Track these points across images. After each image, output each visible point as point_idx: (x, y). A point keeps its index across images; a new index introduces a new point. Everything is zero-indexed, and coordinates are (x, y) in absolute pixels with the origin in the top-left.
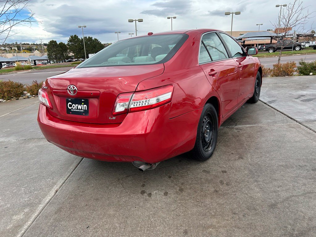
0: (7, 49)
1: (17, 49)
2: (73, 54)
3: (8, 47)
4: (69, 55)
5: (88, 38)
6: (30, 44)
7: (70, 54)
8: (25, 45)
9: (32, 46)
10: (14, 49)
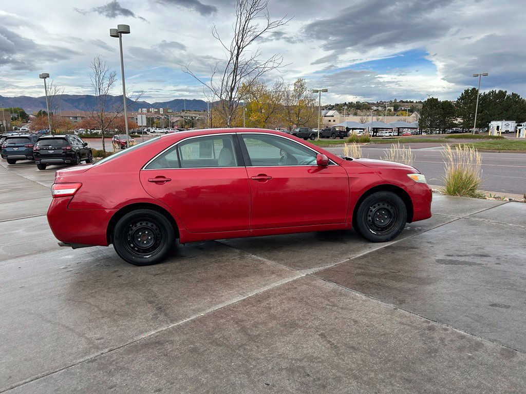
0: (380, 108)
1: (393, 110)
2: (462, 121)
3: (381, 107)
4: (455, 122)
5: (497, 92)
6: (415, 102)
7: (457, 120)
8: (406, 104)
9: (417, 104)
10: (390, 110)
